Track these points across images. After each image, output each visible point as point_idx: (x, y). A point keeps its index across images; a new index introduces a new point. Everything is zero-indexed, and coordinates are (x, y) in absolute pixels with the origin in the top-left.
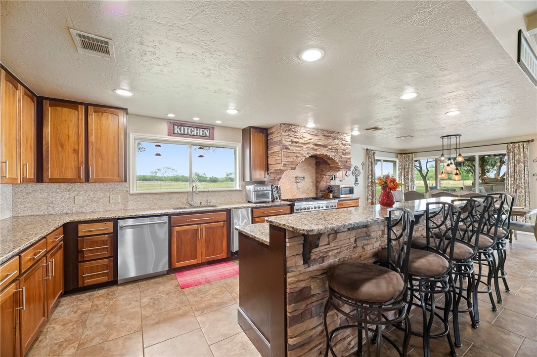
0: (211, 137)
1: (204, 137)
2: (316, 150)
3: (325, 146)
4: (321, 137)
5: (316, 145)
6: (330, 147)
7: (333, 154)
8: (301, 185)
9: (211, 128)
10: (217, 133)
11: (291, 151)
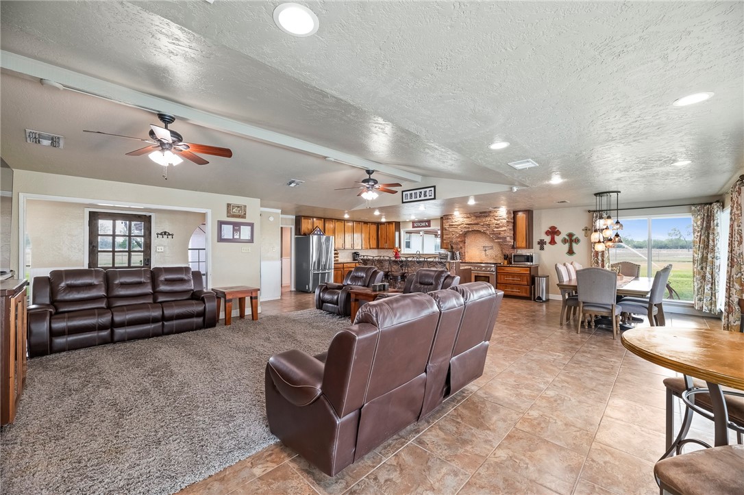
0: (429, 226)
1: (426, 226)
3: (477, 224)
4: (473, 218)
6: (482, 224)
7: (485, 229)
8: (489, 252)
9: (429, 221)
10: (432, 223)
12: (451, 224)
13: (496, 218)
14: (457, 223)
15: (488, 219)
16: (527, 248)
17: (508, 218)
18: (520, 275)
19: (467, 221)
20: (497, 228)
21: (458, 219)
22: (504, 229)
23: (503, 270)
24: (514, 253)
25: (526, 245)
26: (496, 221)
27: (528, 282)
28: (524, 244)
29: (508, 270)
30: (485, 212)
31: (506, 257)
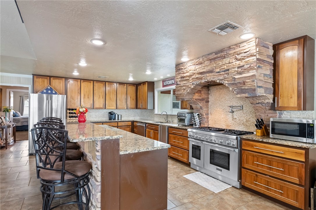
2: (201, 79)
3: (211, 72)
4: (207, 63)
5: (201, 73)
6: (218, 70)
7: (221, 78)
9: (175, 78)
11: (179, 86)
12: (182, 75)
13: (239, 57)
14: (188, 74)
15: (226, 60)
16: (299, 109)
17: (260, 53)
18: (284, 161)
19: (199, 69)
20: (240, 73)
21: (190, 68)
22: (251, 73)
23: (252, 146)
24: (271, 117)
25: (299, 104)
26: (238, 62)
27: (300, 178)
28: (294, 102)
29: (260, 147)
30: (222, 51)
31: (260, 124)
